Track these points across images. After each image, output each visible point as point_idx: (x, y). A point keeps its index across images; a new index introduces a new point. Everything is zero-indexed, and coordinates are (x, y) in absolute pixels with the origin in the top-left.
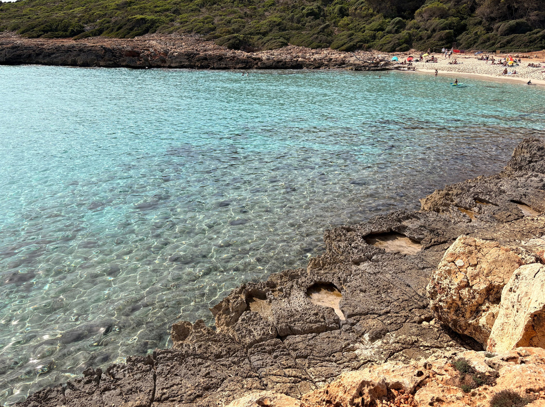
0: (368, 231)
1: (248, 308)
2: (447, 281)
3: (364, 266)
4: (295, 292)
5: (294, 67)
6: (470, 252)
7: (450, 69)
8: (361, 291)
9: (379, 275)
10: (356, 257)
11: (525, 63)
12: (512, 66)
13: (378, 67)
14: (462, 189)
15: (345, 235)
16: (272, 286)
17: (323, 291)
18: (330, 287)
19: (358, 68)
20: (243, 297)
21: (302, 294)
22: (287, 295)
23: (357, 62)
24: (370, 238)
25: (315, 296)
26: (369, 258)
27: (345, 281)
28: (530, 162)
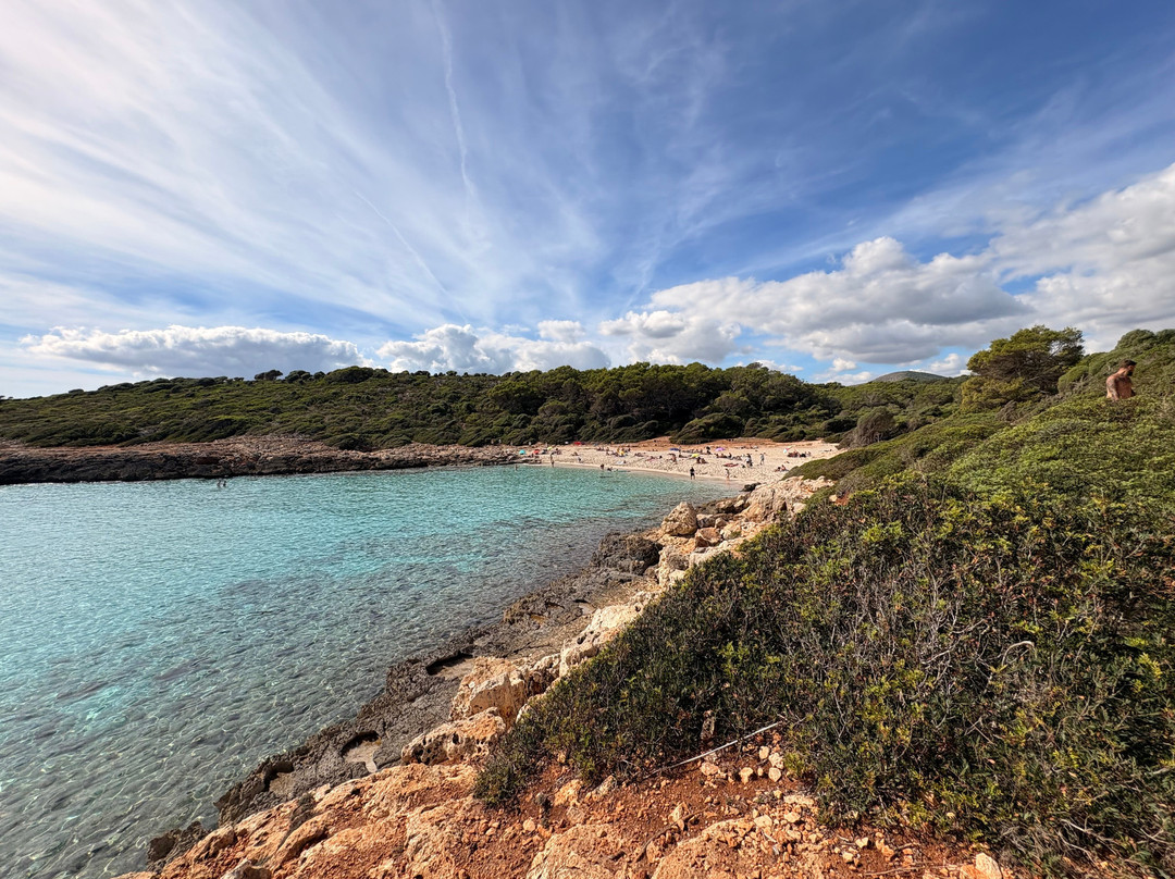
0: (434, 659)
1: (266, 789)
2: (461, 706)
3: (418, 703)
4: (328, 754)
5: (415, 466)
6: (481, 673)
7: (572, 461)
8: (404, 732)
9: (430, 710)
10: (410, 693)
11: (633, 452)
12: (623, 456)
13: (504, 461)
14: (538, 595)
15: (408, 669)
16: (302, 753)
17: (365, 743)
18: (371, 737)
19: (486, 463)
20: (263, 776)
21: (335, 754)
22: (317, 760)
23: (485, 457)
24: (433, 669)
25: (353, 752)
26: (426, 692)
27: (390, 725)
28: (606, 556)
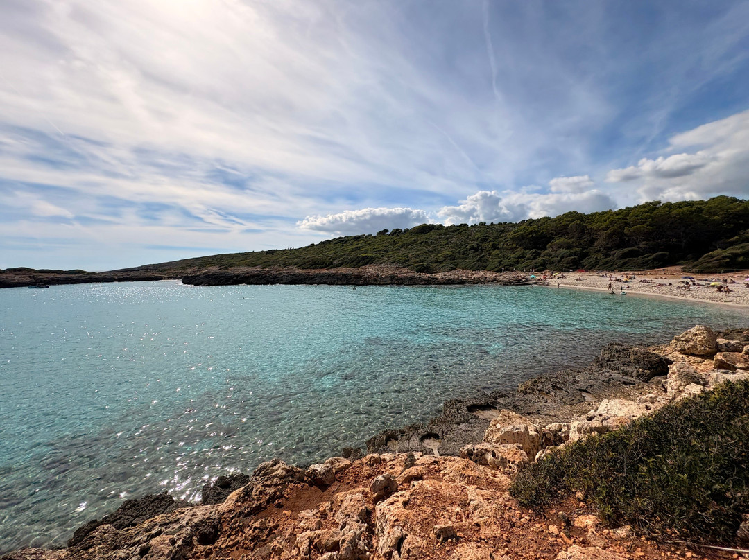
0: (471, 403)
1: (386, 444)
2: (491, 437)
3: (462, 426)
4: (414, 438)
5: (458, 283)
6: (505, 420)
7: (576, 284)
8: (454, 441)
9: (469, 433)
10: (458, 420)
11: (639, 279)
12: (626, 282)
13: (519, 282)
14: (547, 379)
15: (456, 405)
16: (402, 432)
17: (432, 439)
18: (436, 437)
19: (505, 284)
20: (384, 437)
21: (418, 439)
22: (409, 439)
23: (505, 279)
24: (472, 408)
25: (426, 441)
26: (467, 421)
27: (446, 434)
28: (608, 361)
